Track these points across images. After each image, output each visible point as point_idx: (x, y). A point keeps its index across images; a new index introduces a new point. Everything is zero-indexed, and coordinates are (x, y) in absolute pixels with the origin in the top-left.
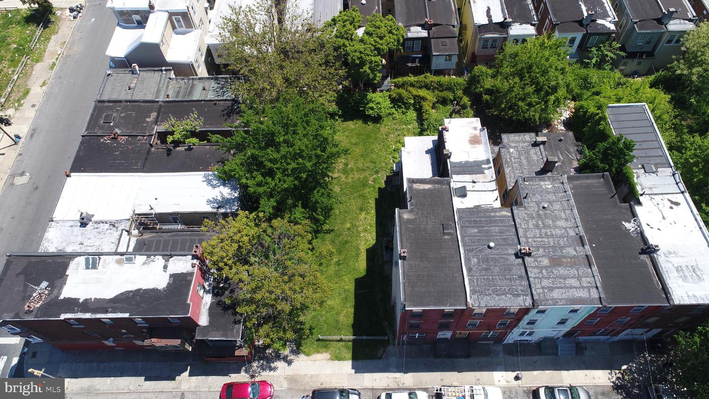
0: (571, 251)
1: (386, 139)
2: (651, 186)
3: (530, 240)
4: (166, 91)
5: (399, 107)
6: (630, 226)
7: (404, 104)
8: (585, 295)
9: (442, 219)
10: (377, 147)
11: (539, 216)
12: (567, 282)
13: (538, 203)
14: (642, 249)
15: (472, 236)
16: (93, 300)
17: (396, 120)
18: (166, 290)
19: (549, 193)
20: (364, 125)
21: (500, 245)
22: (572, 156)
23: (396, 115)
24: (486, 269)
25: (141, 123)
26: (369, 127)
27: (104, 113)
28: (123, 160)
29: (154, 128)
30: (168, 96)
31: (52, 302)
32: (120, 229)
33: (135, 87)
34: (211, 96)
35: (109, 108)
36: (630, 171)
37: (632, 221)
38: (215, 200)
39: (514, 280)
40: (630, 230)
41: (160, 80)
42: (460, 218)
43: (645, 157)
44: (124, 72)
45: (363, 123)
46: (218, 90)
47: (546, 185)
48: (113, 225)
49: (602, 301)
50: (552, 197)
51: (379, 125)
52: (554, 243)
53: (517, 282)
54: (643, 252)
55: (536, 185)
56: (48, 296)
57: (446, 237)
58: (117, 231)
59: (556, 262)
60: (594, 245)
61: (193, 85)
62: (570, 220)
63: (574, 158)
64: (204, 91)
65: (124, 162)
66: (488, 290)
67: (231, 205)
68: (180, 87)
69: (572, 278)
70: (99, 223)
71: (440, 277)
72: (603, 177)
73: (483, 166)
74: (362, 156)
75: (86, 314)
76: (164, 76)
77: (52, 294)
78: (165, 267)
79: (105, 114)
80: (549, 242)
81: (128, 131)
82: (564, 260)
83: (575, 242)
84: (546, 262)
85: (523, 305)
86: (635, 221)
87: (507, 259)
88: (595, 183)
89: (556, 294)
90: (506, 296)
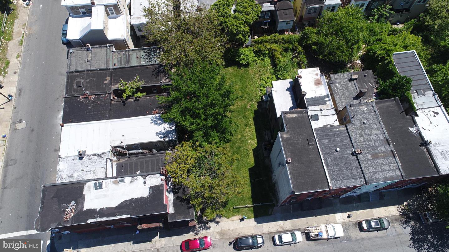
0: (382, 149)
1: (254, 78)
2: (422, 104)
3: (359, 144)
4: (113, 61)
5: (259, 56)
6: (413, 130)
7: (263, 54)
8: (393, 175)
9: (306, 136)
10: (249, 84)
11: (362, 128)
12: (383, 168)
13: (360, 120)
14: (421, 143)
15: (326, 145)
16: (105, 209)
17: (258, 64)
18: (149, 197)
19: (365, 114)
20: (238, 70)
21: (342, 149)
22: (373, 85)
23: (258, 61)
24: (337, 165)
25: (101, 85)
26: (242, 71)
27: (74, 80)
28: (95, 112)
29: (110, 88)
30: (115, 64)
31: (79, 213)
32: (105, 158)
33: (91, 59)
34: (143, 63)
35: (78, 76)
36: (410, 95)
37: (414, 127)
38: (161, 133)
39: (354, 169)
40: (414, 132)
41: (107, 53)
42: (317, 134)
43: (417, 85)
44: (81, 50)
45: (237, 68)
46: (146, 57)
47: (363, 108)
48: (100, 156)
49: (403, 177)
50: (367, 116)
51: (247, 69)
52: (373, 145)
53: (355, 170)
54: (422, 145)
55: (358, 109)
56: (76, 209)
57: (311, 147)
58: (103, 160)
59: (375, 156)
60: (395, 144)
61: (129, 55)
62: (380, 130)
63: (374, 86)
64: (138, 59)
65: (96, 113)
66: (340, 177)
67: (171, 135)
68: (121, 57)
69: (385, 165)
70: (90, 156)
71: (311, 172)
72: (395, 101)
73: (326, 99)
74: (241, 90)
75: (103, 218)
76: (108, 50)
77: (78, 208)
78: (145, 183)
79: (76, 81)
80: (369, 144)
81: (94, 92)
82: (379, 154)
83: (384, 143)
84: (369, 157)
85: (360, 184)
86: (416, 126)
87: (347, 157)
88: (391, 105)
89: (377, 176)
90: (350, 180)
